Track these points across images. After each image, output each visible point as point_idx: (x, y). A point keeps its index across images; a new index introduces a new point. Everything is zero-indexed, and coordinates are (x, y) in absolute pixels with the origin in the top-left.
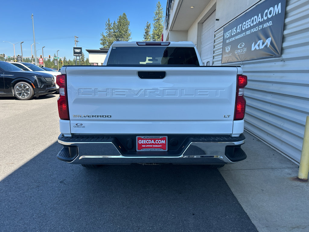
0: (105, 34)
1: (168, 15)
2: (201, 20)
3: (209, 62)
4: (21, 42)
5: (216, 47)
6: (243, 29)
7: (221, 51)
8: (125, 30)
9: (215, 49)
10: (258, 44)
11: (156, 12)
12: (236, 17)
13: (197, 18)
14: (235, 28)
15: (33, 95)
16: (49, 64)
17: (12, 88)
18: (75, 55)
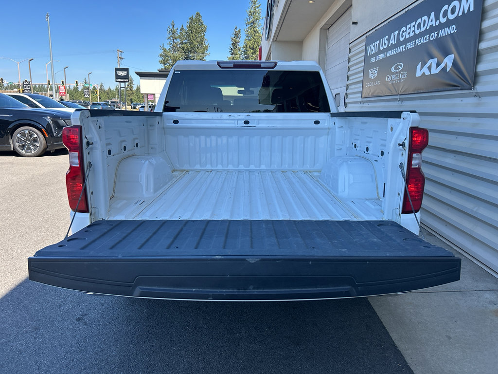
0: (167, 47)
1: (270, 15)
2: (325, 24)
3: (339, 94)
4: (31, 59)
5: (351, 69)
6: (402, 39)
7: (361, 77)
8: (198, 39)
9: (349, 73)
10: (428, 65)
11: (250, 11)
12: (389, 18)
13: (318, 20)
14: (387, 37)
15: (45, 149)
16: (75, 94)
17: (10, 136)
18: (117, 80)
